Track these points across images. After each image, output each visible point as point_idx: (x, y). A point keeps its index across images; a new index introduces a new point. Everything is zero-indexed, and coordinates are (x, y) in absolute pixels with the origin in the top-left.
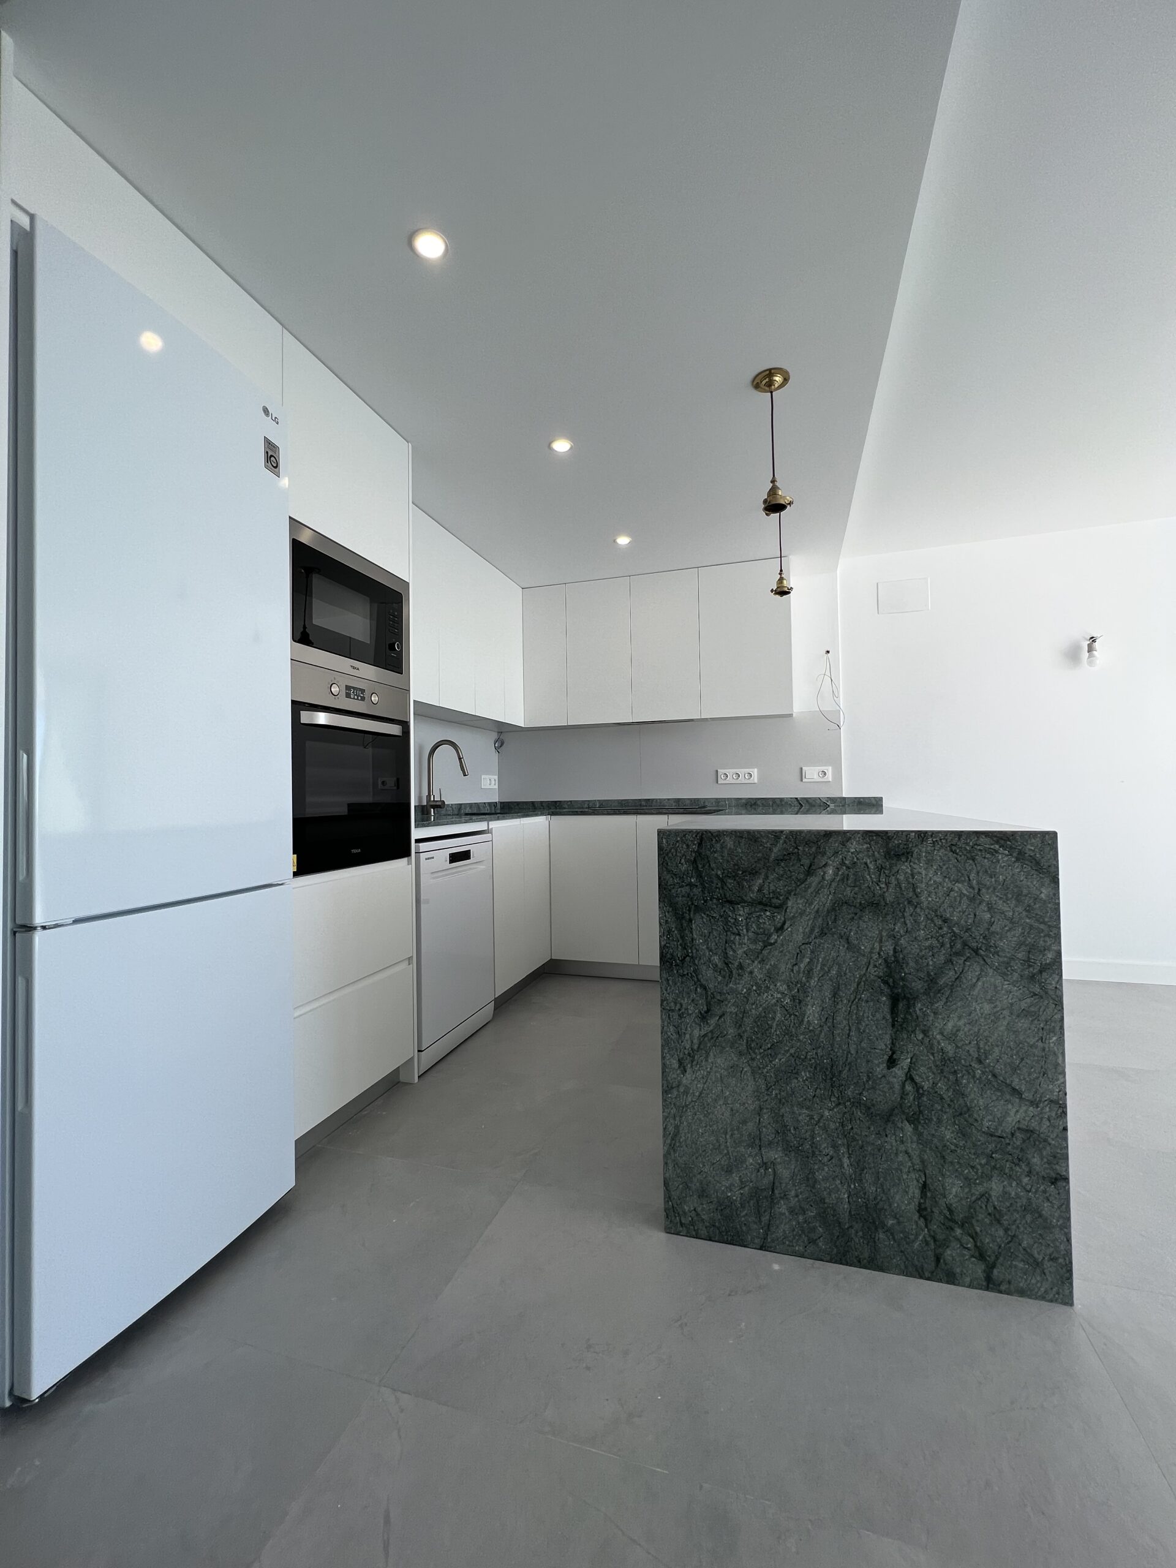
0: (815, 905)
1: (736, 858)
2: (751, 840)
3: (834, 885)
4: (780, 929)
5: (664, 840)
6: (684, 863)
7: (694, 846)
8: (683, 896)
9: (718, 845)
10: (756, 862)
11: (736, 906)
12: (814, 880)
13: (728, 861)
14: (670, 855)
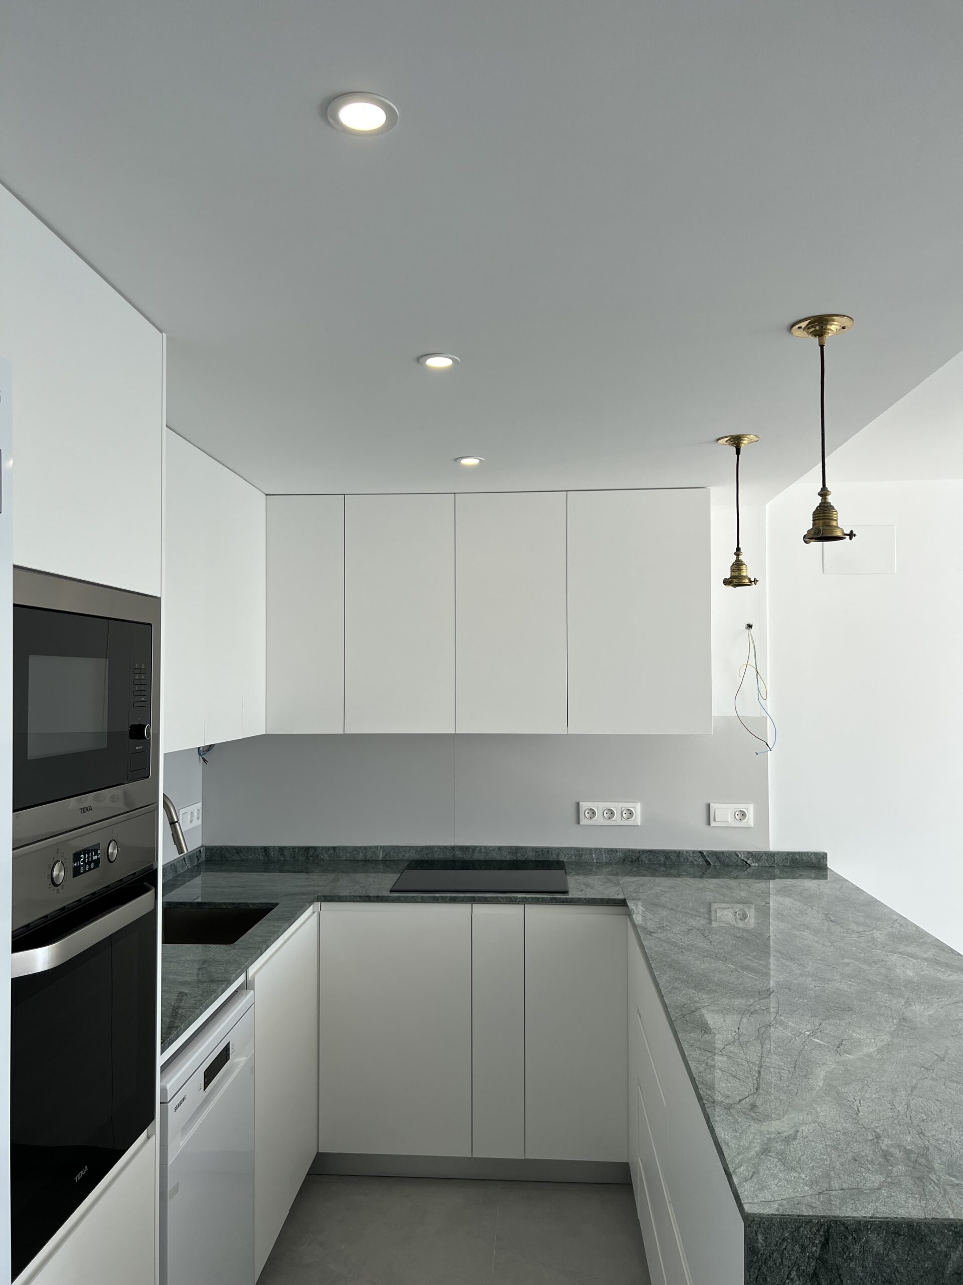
1: (888, 1271)
2: (914, 1239)
5: (760, 1237)
6: (796, 1278)
7: (814, 1249)
9: (858, 1247)
10: (921, 1277)
13: (873, 1275)
14: (770, 1263)
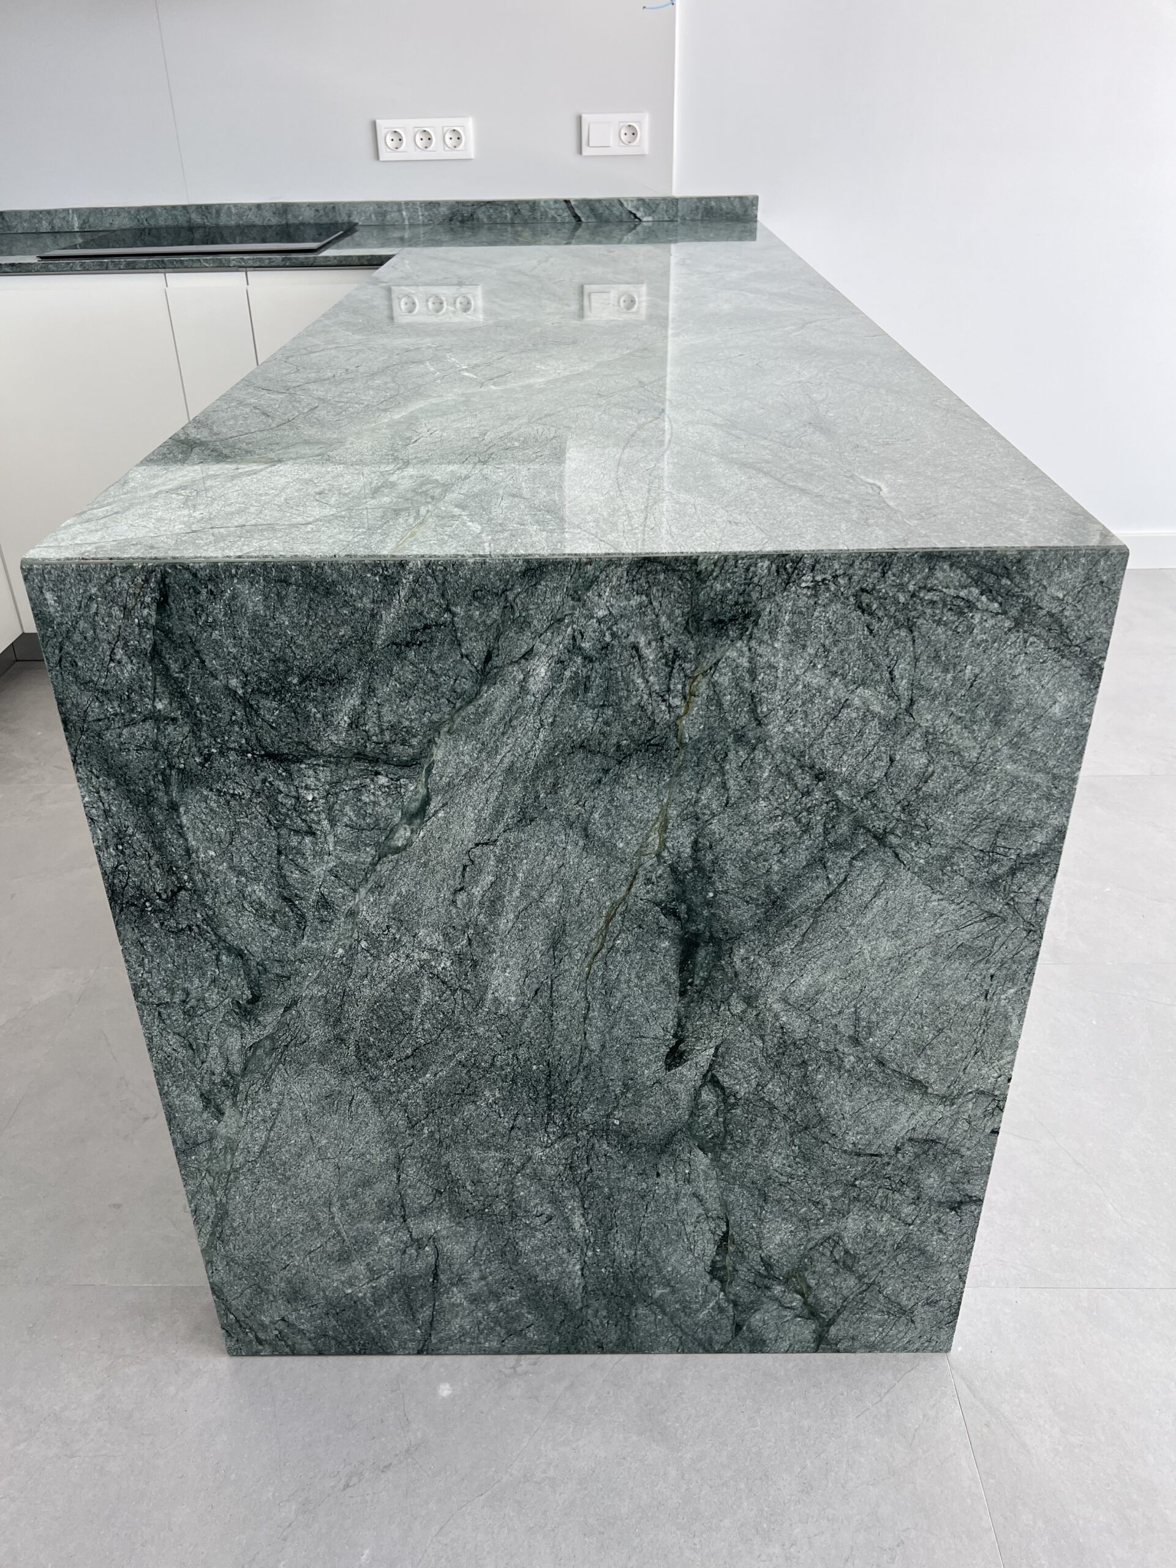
0: (505, 756)
1: (278, 643)
2: (315, 589)
3: (552, 703)
4: (419, 814)
5: (48, 596)
6: (125, 659)
7: (146, 612)
8: (139, 748)
9: (219, 606)
10: (336, 651)
11: (294, 767)
12: (499, 696)
13: (254, 651)
14: (77, 638)
